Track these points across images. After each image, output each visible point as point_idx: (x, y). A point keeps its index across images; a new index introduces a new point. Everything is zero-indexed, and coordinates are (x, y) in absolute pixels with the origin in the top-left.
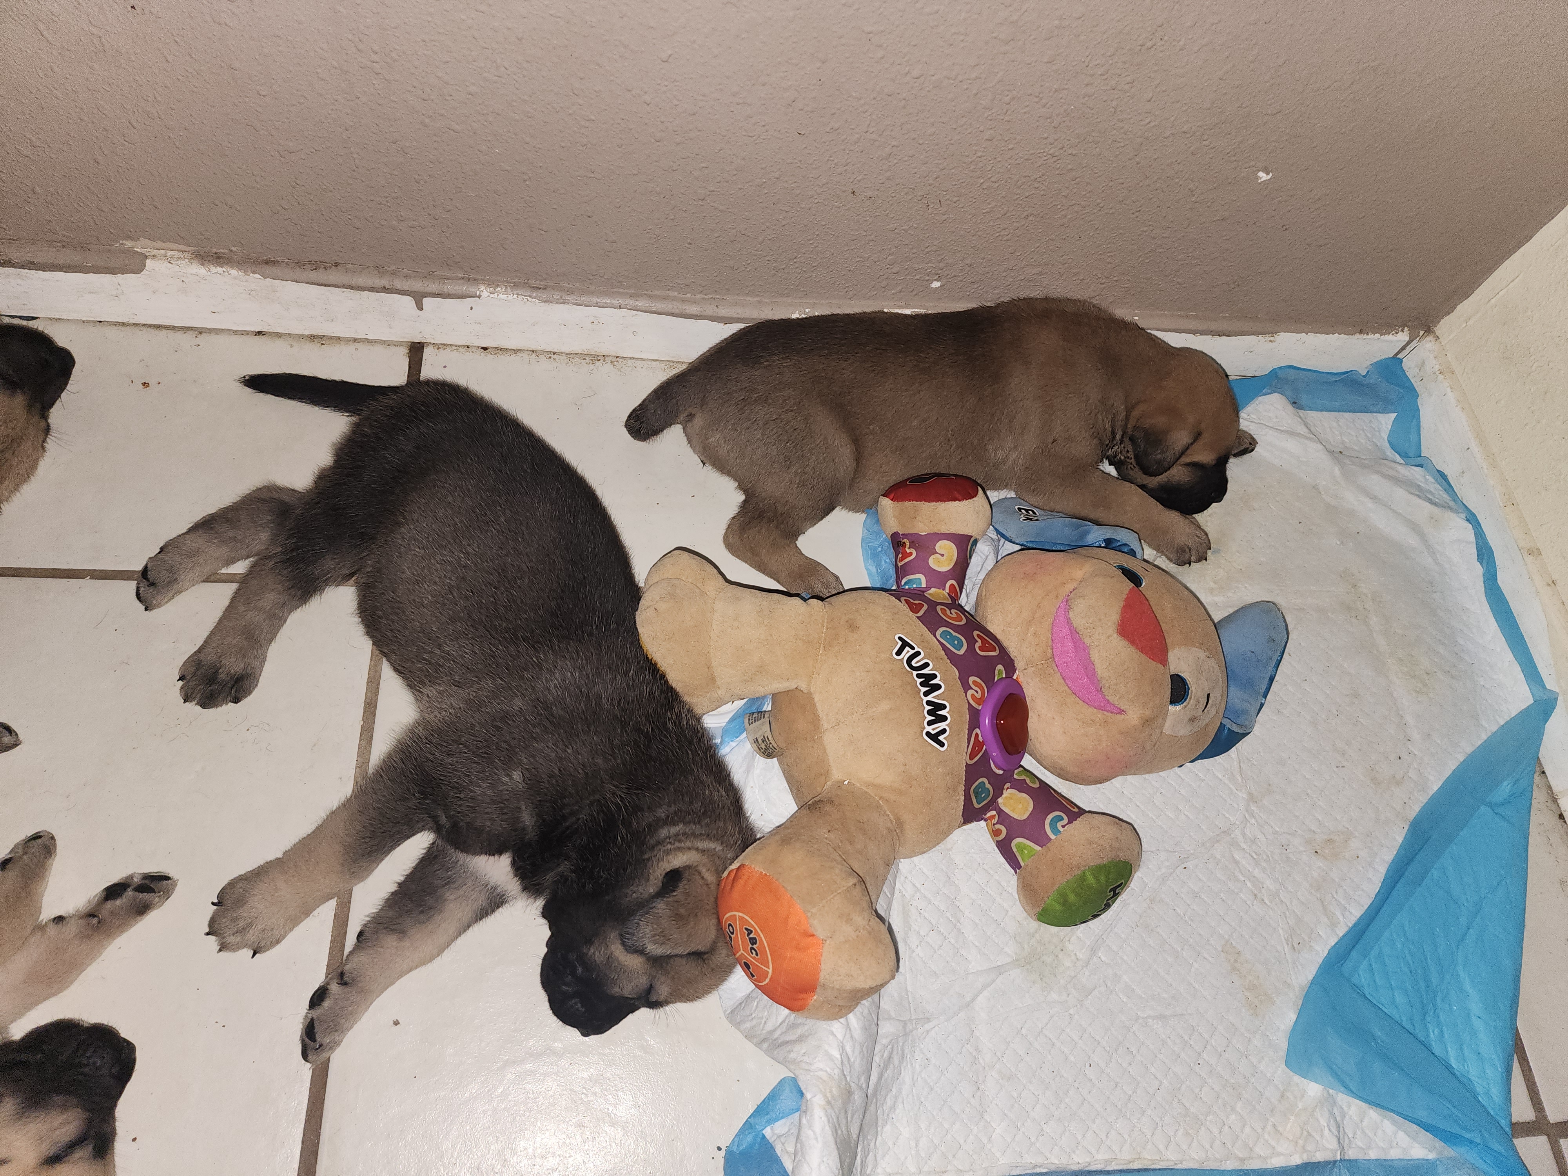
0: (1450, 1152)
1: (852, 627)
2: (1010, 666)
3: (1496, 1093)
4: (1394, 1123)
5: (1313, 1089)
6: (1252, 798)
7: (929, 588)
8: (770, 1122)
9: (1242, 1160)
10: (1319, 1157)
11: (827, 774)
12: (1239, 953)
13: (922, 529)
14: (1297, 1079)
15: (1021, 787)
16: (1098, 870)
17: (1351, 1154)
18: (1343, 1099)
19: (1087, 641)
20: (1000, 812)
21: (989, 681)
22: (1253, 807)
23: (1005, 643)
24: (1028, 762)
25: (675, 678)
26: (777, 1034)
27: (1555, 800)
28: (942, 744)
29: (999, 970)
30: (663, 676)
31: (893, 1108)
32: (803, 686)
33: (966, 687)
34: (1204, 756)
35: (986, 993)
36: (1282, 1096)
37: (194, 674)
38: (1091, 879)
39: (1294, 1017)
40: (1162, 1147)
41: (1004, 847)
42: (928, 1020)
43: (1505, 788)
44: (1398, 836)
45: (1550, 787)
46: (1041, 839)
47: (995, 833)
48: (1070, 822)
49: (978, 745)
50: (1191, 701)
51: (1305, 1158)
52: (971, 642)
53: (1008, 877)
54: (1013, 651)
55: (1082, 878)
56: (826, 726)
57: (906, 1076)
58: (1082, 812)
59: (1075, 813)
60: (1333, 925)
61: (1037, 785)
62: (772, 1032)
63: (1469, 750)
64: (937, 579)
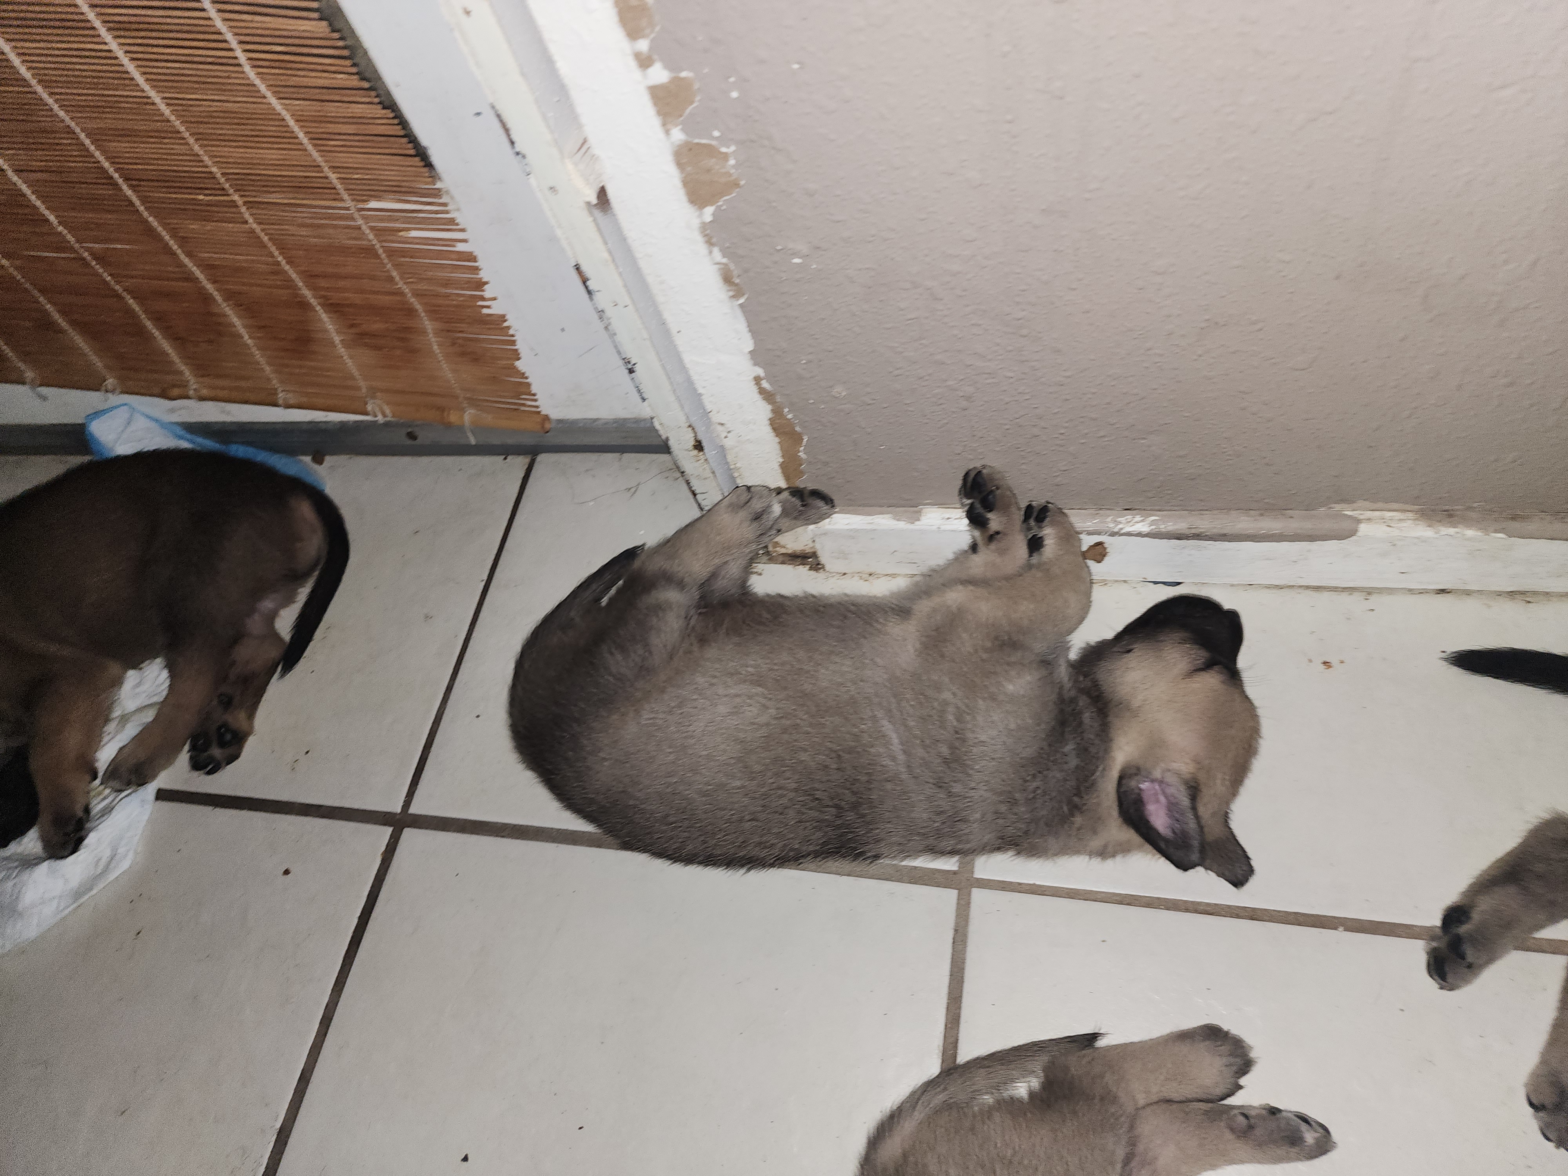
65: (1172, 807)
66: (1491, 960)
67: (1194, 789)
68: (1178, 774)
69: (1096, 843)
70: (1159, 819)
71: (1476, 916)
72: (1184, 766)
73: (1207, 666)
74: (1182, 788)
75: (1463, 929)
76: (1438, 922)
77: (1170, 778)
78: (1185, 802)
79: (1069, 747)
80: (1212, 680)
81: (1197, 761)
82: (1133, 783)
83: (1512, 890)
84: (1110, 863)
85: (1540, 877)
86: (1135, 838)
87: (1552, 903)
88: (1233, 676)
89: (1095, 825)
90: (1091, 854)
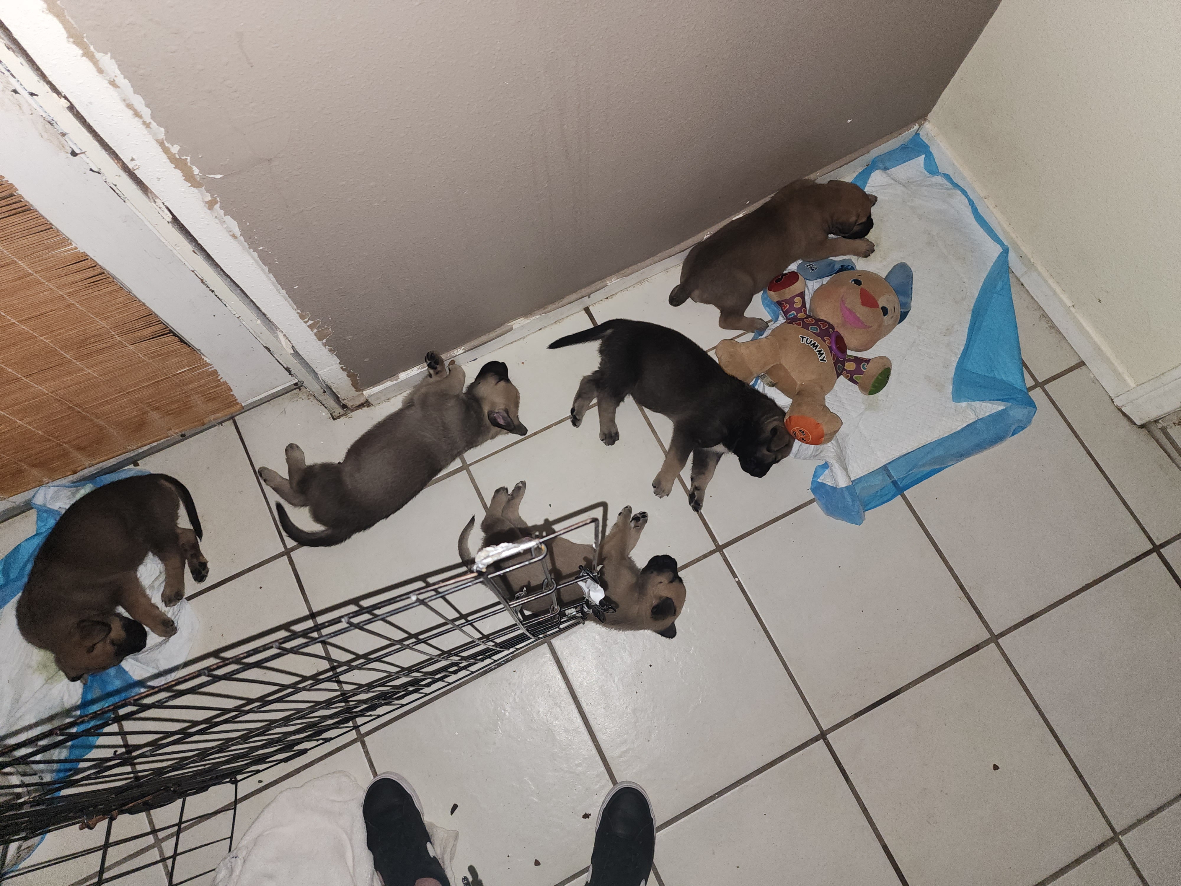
0: (1009, 404)
1: (786, 340)
2: (833, 328)
3: (1019, 381)
4: (991, 403)
5: (964, 404)
6: (919, 328)
7: (797, 314)
8: (818, 478)
9: (949, 432)
10: (971, 422)
11: (796, 384)
12: (930, 377)
13: (788, 297)
14: (959, 404)
15: (849, 360)
16: (881, 374)
17: (980, 417)
18: (973, 403)
19: (854, 311)
20: (846, 370)
21: (830, 336)
22: (920, 330)
23: (828, 321)
24: (849, 352)
25: (740, 378)
26: (813, 454)
27: (1019, 280)
28: (825, 361)
29: (862, 414)
30: (737, 379)
31: (849, 461)
32: (779, 363)
33: (825, 341)
34: (899, 323)
35: (861, 421)
36: (956, 410)
37: (606, 438)
38: (880, 377)
39: (952, 387)
40: (926, 438)
41: (851, 380)
42: (848, 435)
43: (1000, 284)
44: (969, 317)
45: (1016, 276)
46: (862, 373)
47: (846, 377)
48: (868, 364)
49: (834, 356)
50: (889, 312)
51: (967, 424)
52: (820, 327)
53: (856, 388)
54: (831, 322)
55: (877, 378)
56: (790, 371)
57: (848, 452)
58: (870, 360)
59: (868, 361)
60: (956, 355)
61: (854, 358)
62: (811, 454)
63: (985, 276)
64: (799, 310)
65: (503, 418)
66: (583, 416)
67: (507, 411)
68: (502, 409)
69: (490, 435)
70: (502, 422)
71: (576, 409)
72: (502, 407)
73: (500, 380)
74: (504, 412)
75: (574, 414)
76: (570, 414)
77: (500, 411)
78: (506, 415)
79: (472, 412)
80: (502, 384)
81: (505, 404)
82: (492, 415)
83: (580, 399)
84: (495, 439)
85: (584, 393)
86: (498, 429)
87: (589, 397)
88: (508, 381)
89: (488, 430)
90: (491, 439)
